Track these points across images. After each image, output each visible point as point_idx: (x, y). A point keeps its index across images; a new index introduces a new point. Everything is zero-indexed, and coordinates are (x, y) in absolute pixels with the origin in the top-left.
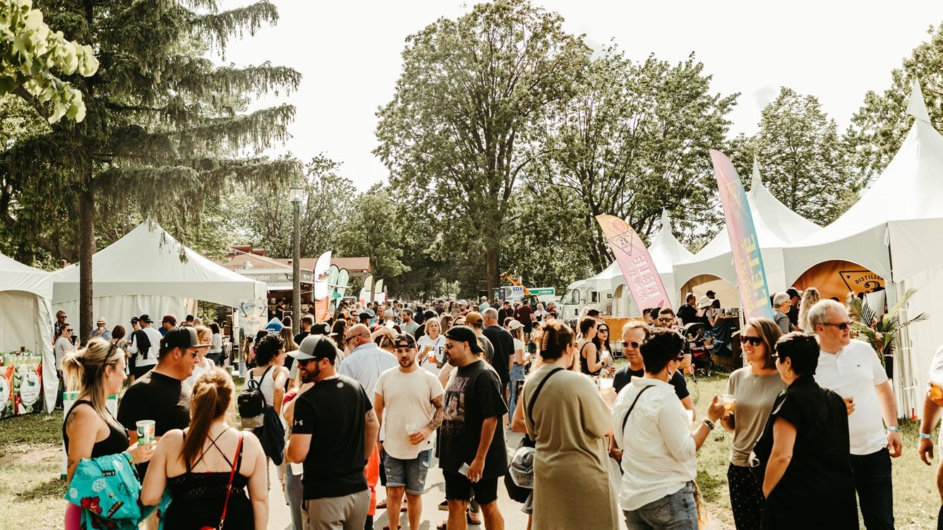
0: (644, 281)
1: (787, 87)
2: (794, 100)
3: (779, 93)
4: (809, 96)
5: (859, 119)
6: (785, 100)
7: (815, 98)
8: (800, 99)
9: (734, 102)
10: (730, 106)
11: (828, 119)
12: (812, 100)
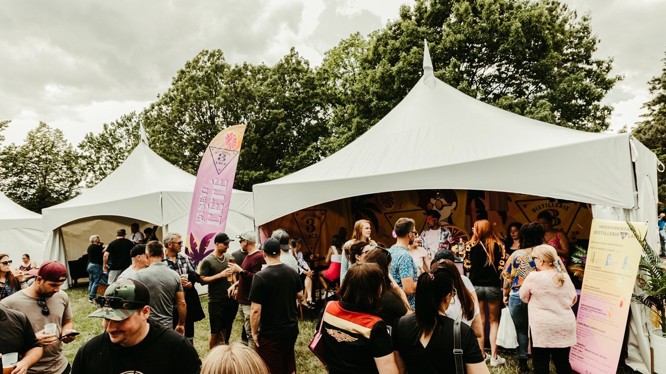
0: (211, 205)
1: (44, 122)
2: (47, 130)
3: (38, 125)
4: (57, 129)
5: (82, 146)
6: (42, 129)
7: (61, 131)
8: (51, 130)
9: (6, 125)
10: (3, 127)
11: (68, 143)
12: (58, 131)
